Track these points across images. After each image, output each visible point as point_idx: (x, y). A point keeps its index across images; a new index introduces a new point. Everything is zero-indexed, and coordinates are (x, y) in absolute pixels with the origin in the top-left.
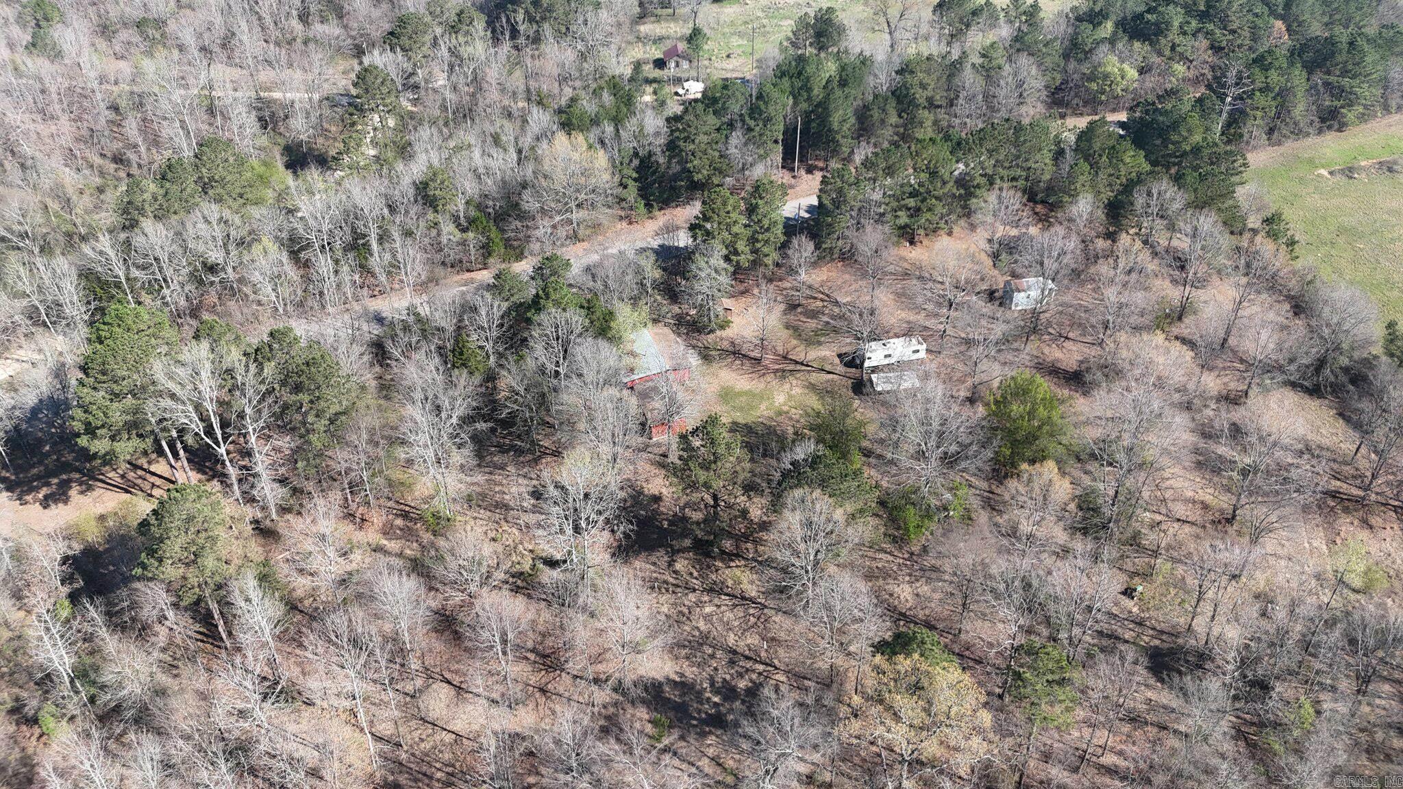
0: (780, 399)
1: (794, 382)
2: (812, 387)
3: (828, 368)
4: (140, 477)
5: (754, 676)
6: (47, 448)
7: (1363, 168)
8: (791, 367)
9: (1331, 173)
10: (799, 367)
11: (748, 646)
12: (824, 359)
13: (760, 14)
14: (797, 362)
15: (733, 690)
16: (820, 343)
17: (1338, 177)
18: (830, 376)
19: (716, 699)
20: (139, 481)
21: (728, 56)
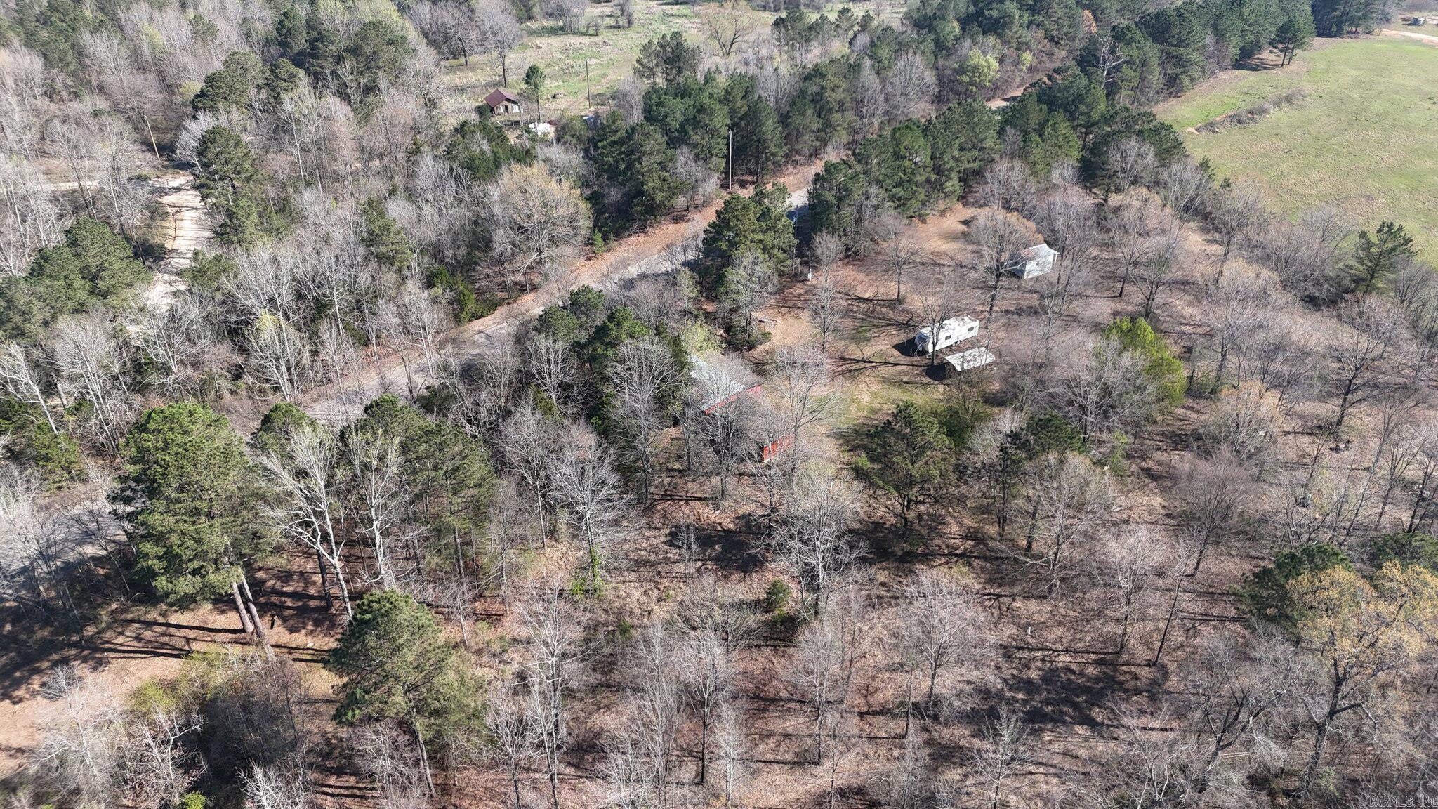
0: (865, 398)
1: (867, 379)
2: (887, 381)
3: (892, 360)
4: (163, 634)
5: (1039, 664)
6: (8, 627)
7: (1219, 123)
8: (854, 366)
9: (1197, 130)
10: (862, 365)
11: (1010, 636)
12: (881, 353)
13: (559, 56)
14: (858, 361)
15: (1029, 682)
16: (868, 340)
17: (1204, 133)
18: (899, 368)
19: (1020, 696)
20: (165, 639)
21: (554, 97)
